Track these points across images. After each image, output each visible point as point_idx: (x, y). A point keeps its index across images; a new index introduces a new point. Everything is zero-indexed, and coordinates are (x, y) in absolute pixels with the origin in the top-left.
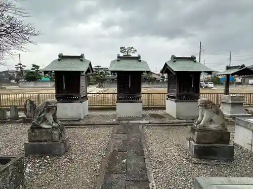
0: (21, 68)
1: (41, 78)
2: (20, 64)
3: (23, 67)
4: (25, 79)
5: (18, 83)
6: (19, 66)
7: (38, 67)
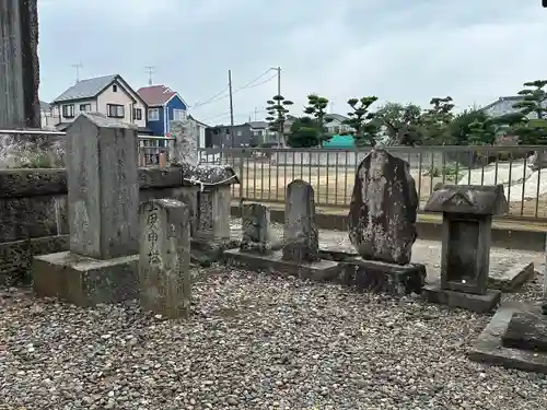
0: (279, 108)
1: (328, 138)
2: (278, 98)
3: (286, 107)
4: (288, 144)
5: (268, 156)
6: (276, 102)
7: (322, 103)
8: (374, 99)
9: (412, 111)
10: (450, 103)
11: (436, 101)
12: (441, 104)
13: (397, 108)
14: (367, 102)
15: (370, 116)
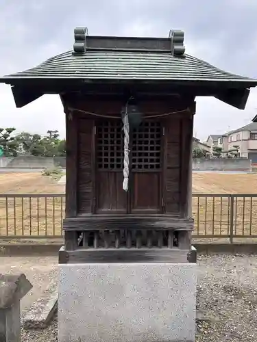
8: (14, 129)
9: (37, 137)
10: (57, 133)
11: (49, 132)
12: (53, 134)
13: (27, 135)
14: (10, 131)
15: (12, 139)
